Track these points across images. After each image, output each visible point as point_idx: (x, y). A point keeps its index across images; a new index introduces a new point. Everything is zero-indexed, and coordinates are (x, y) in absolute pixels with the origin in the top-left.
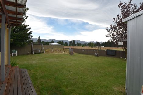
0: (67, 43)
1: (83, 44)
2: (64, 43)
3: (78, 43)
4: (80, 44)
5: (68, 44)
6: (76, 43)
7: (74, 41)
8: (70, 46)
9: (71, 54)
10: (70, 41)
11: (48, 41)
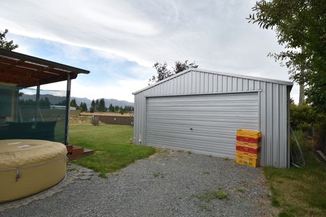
0: (85, 104)
1: (124, 108)
2: (79, 105)
3: (111, 105)
4: (117, 108)
5: (89, 107)
6: (107, 106)
7: (102, 101)
8: (92, 111)
9: (95, 123)
10: (93, 102)
11: (31, 98)
